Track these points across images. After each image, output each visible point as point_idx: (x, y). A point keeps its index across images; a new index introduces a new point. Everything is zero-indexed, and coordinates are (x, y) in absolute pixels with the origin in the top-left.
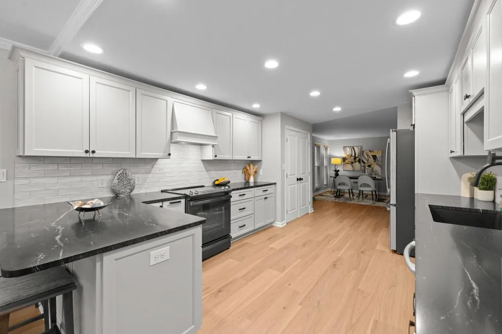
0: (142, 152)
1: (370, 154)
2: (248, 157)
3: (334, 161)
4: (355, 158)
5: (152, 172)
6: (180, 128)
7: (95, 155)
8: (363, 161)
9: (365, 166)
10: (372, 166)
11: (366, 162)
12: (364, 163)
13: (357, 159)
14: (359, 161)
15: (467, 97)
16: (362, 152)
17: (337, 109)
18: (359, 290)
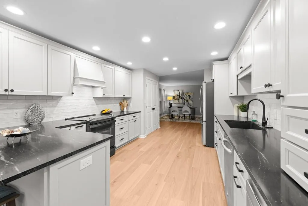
0: (52, 92)
1: (187, 94)
2: (124, 96)
3: (169, 98)
4: (180, 96)
5: (58, 106)
6: (81, 75)
7: (13, 93)
8: (184, 98)
9: (184, 101)
10: (188, 101)
11: (185, 99)
12: (184, 99)
13: (181, 97)
14: (182, 98)
15: (241, 67)
16: (183, 93)
17: (175, 69)
18: (192, 168)
